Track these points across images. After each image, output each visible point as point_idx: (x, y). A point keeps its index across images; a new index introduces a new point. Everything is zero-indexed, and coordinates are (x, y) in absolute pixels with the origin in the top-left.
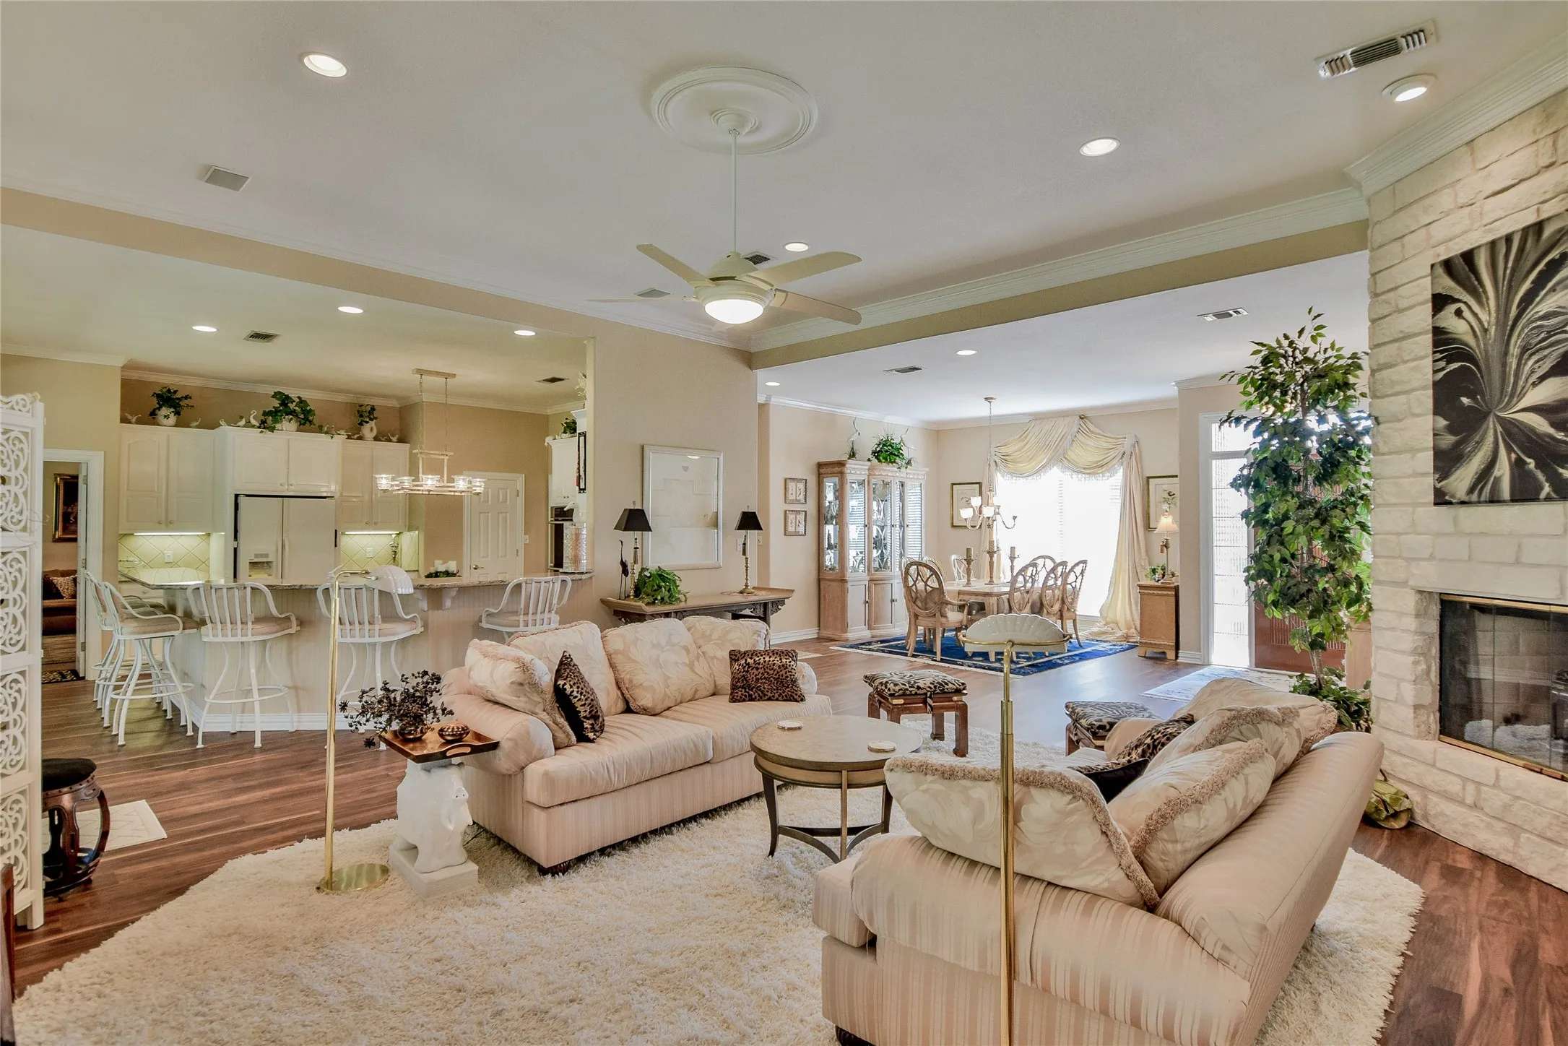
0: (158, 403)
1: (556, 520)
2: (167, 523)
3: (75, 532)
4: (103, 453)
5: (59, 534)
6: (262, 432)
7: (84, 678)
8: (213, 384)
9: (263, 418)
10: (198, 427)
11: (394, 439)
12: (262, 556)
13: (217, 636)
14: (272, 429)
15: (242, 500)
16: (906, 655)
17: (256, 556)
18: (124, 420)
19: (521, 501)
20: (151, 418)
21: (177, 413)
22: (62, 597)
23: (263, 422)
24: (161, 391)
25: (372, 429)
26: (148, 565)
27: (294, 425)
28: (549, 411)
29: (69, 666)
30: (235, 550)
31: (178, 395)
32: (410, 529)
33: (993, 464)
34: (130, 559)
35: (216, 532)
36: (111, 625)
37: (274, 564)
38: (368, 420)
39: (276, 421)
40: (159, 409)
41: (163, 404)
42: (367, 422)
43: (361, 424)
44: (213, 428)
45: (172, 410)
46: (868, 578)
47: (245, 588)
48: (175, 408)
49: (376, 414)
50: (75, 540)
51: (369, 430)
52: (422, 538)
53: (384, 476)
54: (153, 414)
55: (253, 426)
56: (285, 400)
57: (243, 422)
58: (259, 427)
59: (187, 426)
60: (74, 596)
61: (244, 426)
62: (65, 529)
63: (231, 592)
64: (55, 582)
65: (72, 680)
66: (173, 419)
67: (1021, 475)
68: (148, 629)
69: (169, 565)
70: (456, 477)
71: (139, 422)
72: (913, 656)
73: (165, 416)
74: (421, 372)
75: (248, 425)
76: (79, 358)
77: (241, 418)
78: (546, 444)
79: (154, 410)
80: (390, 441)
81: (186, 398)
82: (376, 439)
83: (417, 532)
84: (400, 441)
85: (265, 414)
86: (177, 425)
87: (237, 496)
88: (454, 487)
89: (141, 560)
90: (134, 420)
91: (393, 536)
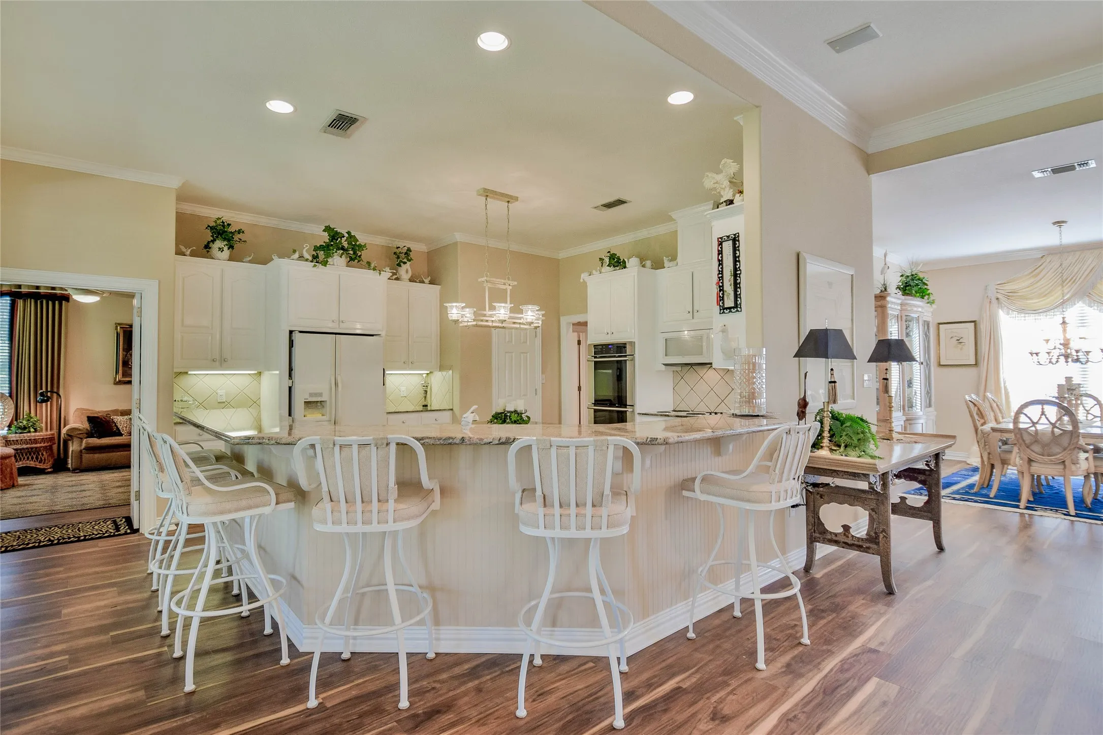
0: (212, 236)
1: (595, 357)
2: (221, 361)
3: (130, 375)
4: (158, 281)
5: (119, 377)
6: (315, 266)
7: (138, 530)
9: (314, 253)
10: (250, 262)
11: (427, 281)
12: (316, 395)
13: (341, 523)
14: (325, 263)
15: (297, 337)
16: (1018, 507)
17: (311, 395)
18: (179, 253)
19: (538, 342)
20: (205, 251)
21: (231, 247)
22: (121, 435)
23: (315, 257)
24: (216, 222)
25: (407, 272)
26: (204, 405)
27: (343, 260)
28: (562, 255)
29: (122, 512)
30: (290, 388)
31: (232, 229)
32: (442, 368)
33: (994, 301)
34: (185, 399)
35: (269, 370)
36: (170, 491)
37: (328, 403)
38: (405, 260)
39: (328, 256)
40: (213, 241)
41: (217, 237)
42: (405, 263)
43: (399, 265)
44: (265, 263)
45: (226, 243)
46: (904, 418)
47: (388, 444)
48: (229, 240)
49: (412, 255)
50: (130, 382)
51: (405, 271)
52: (457, 376)
53: (454, 304)
54: (207, 247)
55: (307, 260)
56: (334, 236)
57: (296, 255)
58: (312, 262)
59: (240, 260)
60: (130, 434)
61: (297, 260)
62: (124, 375)
63: (364, 452)
64: (115, 420)
65: (126, 533)
66: (227, 252)
67: (1035, 311)
68: (228, 506)
69: (223, 405)
70: (524, 308)
71: (193, 254)
72: (1027, 508)
73: (220, 249)
74: (487, 193)
75: (301, 257)
77: (294, 251)
78: (582, 280)
79: (209, 243)
80: (423, 282)
81: (239, 232)
82: (410, 280)
83: (451, 372)
84: (431, 283)
85: (316, 249)
86: (231, 259)
87: (291, 332)
88: (520, 318)
89: (195, 400)
90: (188, 253)
91: (424, 375)
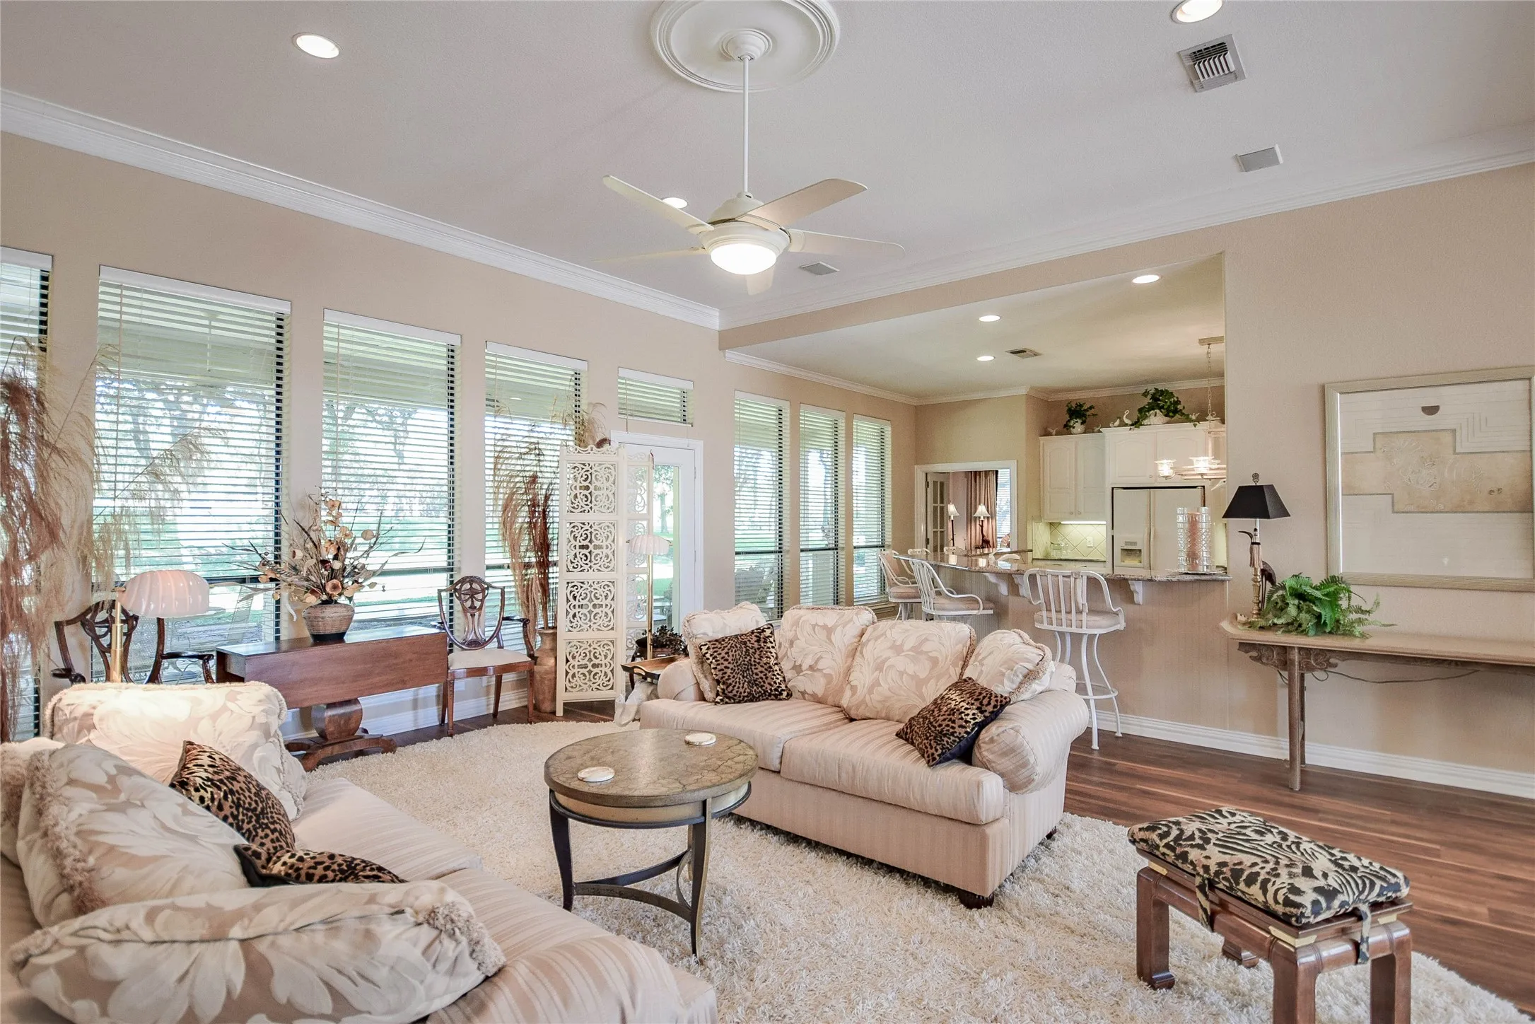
0: (1074, 416)
6: (1127, 429)
8: (1119, 392)
9: (1137, 416)
12: (1132, 543)
14: (1140, 425)
15: (1115, 493)
17: (1127, 543)
20: (1067, 429)
21: (1083, 422)
23: (1135, 420)
24: (1077, 405)
30: (1113, 538)
31: (1085, 407)
37: (1143, 551)
39: (1145, 417)
40: (1070, 421)
45: (1080, 420)
48: (1082, 418)
54: (1066, 426)
55: (1126, 425)
56: (1154, 395)
57: (1117, 423)
58: (1130, 425)
59: (1088, 432)
61: (1119, 426)
66: (1079, 428)
73: (1074, 426)
75: (1122, 424)
76: (1003, 394)
77: (1119, 419)
79: (1067, 422)
81: (1091, 408)
85: (1140, 411)
87: (1113, 490)
